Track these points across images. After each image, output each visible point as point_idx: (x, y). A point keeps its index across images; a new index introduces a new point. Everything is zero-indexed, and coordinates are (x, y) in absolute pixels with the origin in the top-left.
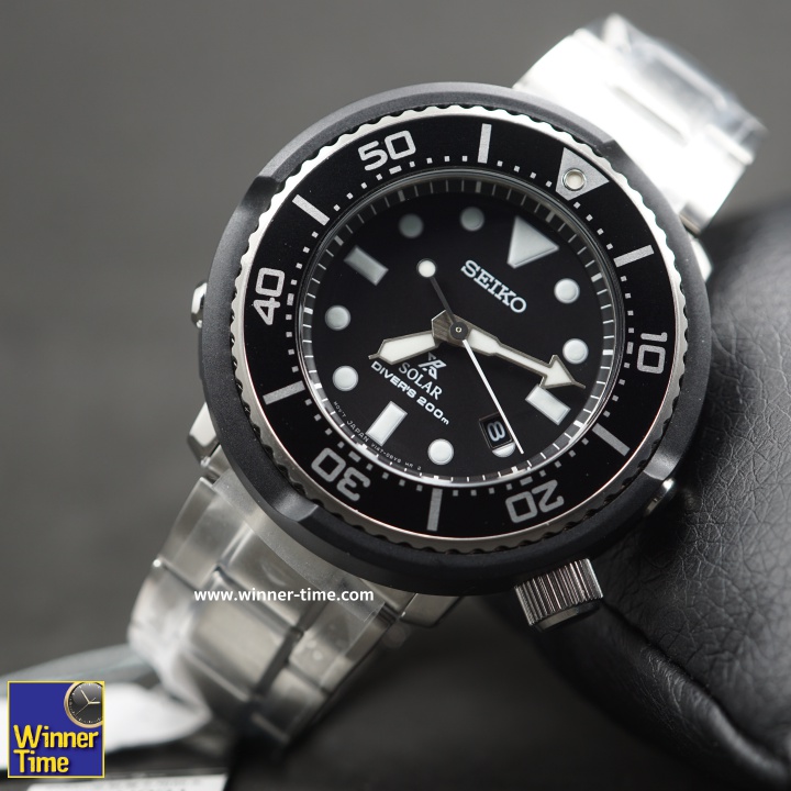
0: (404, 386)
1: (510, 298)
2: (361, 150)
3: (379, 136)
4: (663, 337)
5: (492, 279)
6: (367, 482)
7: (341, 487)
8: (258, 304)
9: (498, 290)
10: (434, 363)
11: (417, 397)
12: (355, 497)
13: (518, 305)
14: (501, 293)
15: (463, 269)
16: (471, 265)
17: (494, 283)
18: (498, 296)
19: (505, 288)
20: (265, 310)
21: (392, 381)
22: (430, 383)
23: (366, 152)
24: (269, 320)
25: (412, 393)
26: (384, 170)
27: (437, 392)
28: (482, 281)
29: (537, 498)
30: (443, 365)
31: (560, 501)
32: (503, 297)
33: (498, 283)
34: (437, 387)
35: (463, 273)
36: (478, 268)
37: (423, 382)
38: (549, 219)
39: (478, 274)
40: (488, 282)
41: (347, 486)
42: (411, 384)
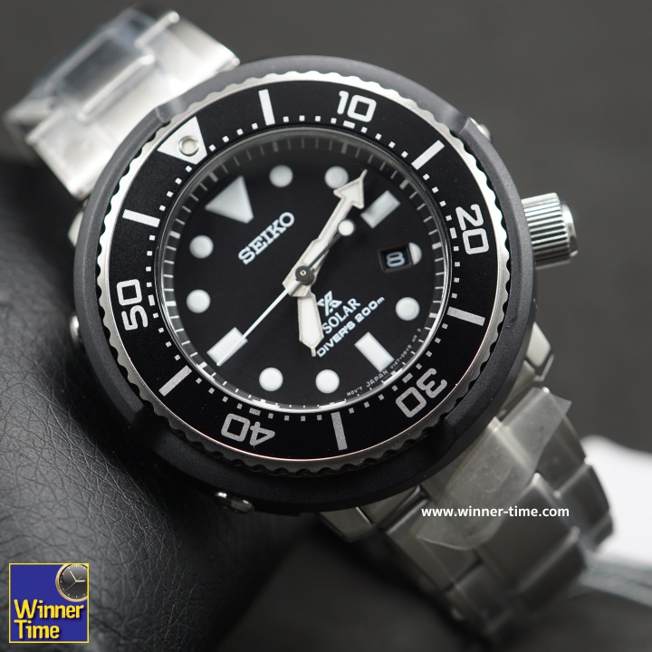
0: (343, 331)
1: (279, 225)
2: (128, 327)
3: (118, 309)
4: (344, 95)
5: (259, 238)
6: (432, 371)
7: (432, 395)
8: (254, 442)
9: (270, 235)
10: (327, 302)
11: (355, 321)
12: (444, 383)
13: (287, 220)
14: (273, 232)
15: (246, 262)
16: (243, 255)
17: (263, 238)
18: (276, 236)
19: (269, 229)
20: (260, 436)
21: (337, 341)
22: (345, 308)
23: (131, 324)
24: (270, 434)
25: (351, 325)
26: (149, 311)
27: (353, 303)
28: (259, 248)
29: (470, 226)
30: (330, 294)
31: (475, 207)
32: (277, 232)
33: (264, 234)
34: (349, 303)
35: (250, 263)
36: (247, 249)
37: (342, 314)
38: (215, 179)
39: (252, 249)
40: (261, 242)
41: (433, 389)
42: (342, 325)
